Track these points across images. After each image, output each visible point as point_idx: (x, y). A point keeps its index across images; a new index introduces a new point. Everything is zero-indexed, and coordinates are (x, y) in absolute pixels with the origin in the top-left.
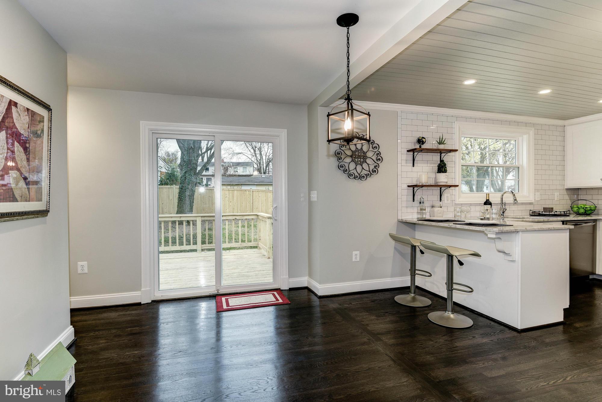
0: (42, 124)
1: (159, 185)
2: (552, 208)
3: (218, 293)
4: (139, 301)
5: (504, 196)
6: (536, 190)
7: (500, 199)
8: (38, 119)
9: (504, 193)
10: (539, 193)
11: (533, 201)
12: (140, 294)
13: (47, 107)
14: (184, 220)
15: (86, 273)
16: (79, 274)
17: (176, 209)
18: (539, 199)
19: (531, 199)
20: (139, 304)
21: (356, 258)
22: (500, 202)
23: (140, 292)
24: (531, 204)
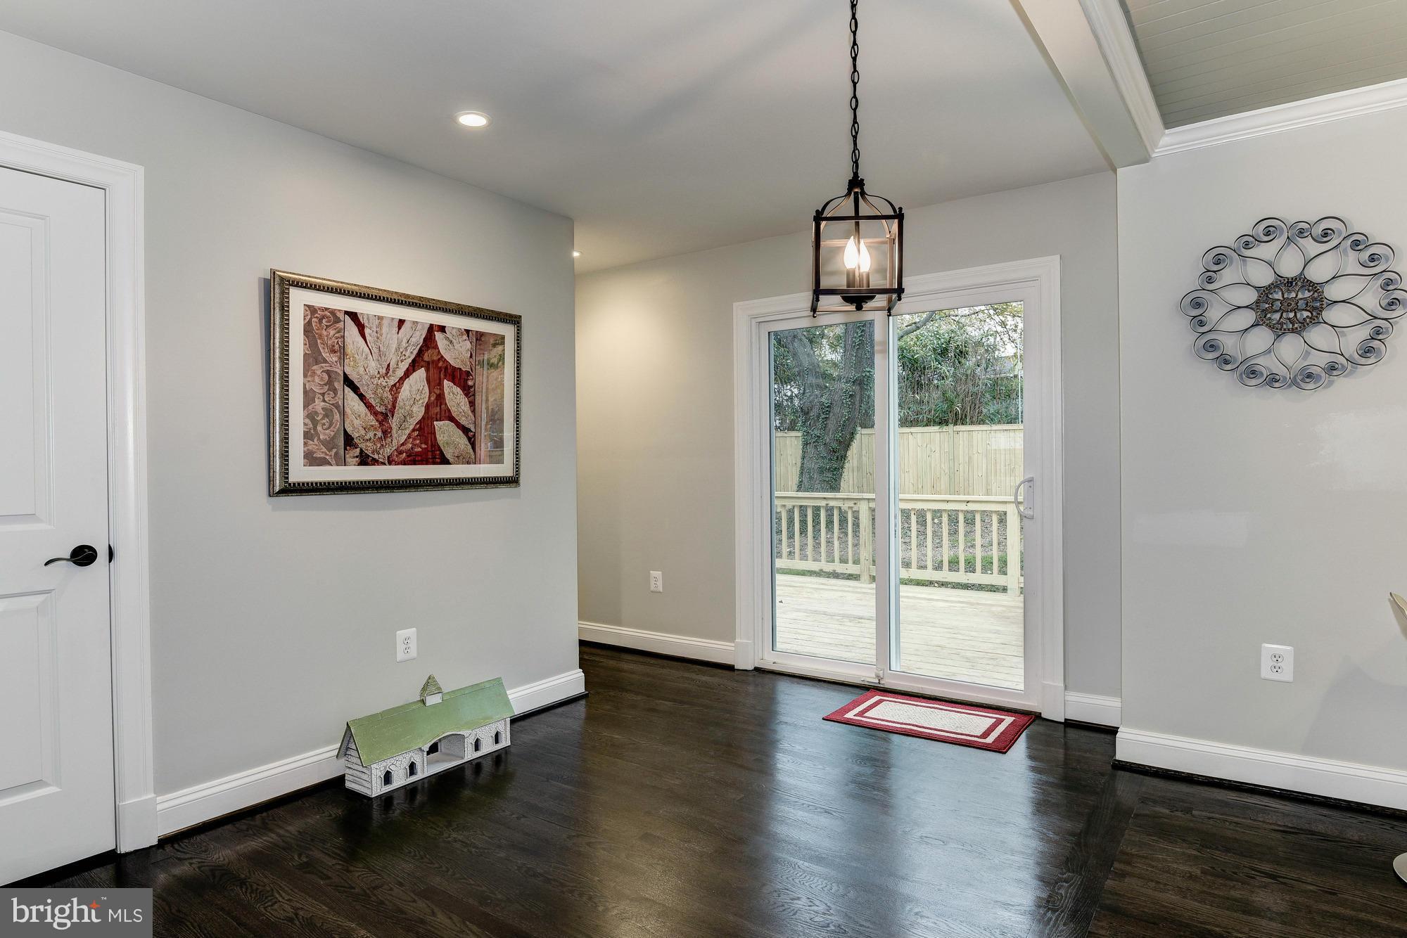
0: (500, 348)
1: (777, 428)
3: (879, 683)
4: (732, 663)
8: (492, 341)
12: (733, 649)
13: (514, 320)
14: (809, 506)
15: (660, 592)
16: (652, 592)
17: (796, 479)
20: (730, 668)
21: (1276, 669)
23: (733, 644)
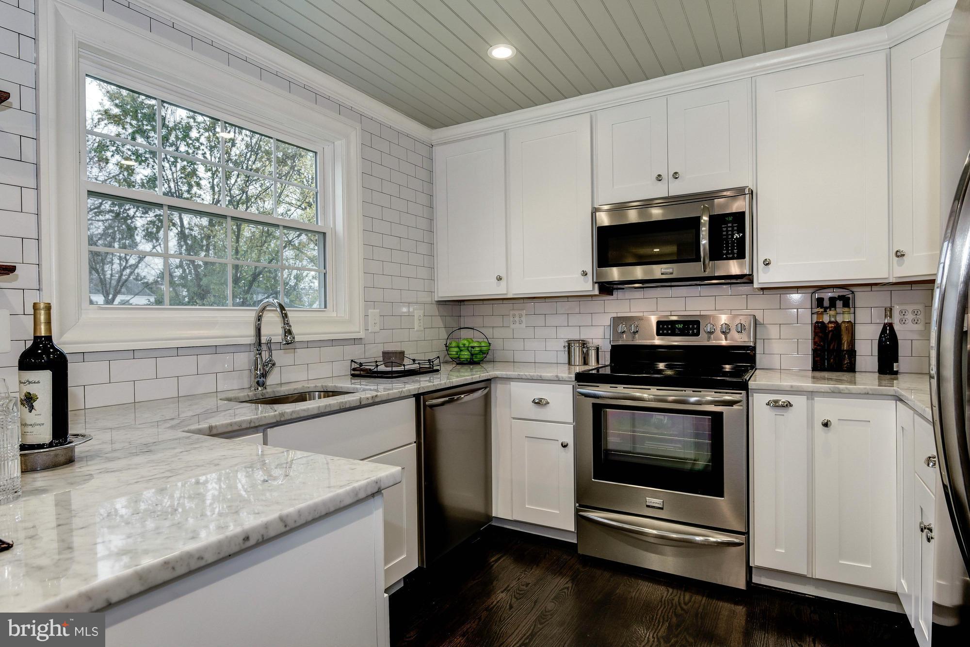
2: (402, 354)
5: (264, 319)
6: (369, 303)
7: (252, 331)
9: (264, 309)
10: (378, 310)
11: (362, 335)
18: (377, 329)
19: (355, 329)
22: (251, 340)
24: (356, 341)
